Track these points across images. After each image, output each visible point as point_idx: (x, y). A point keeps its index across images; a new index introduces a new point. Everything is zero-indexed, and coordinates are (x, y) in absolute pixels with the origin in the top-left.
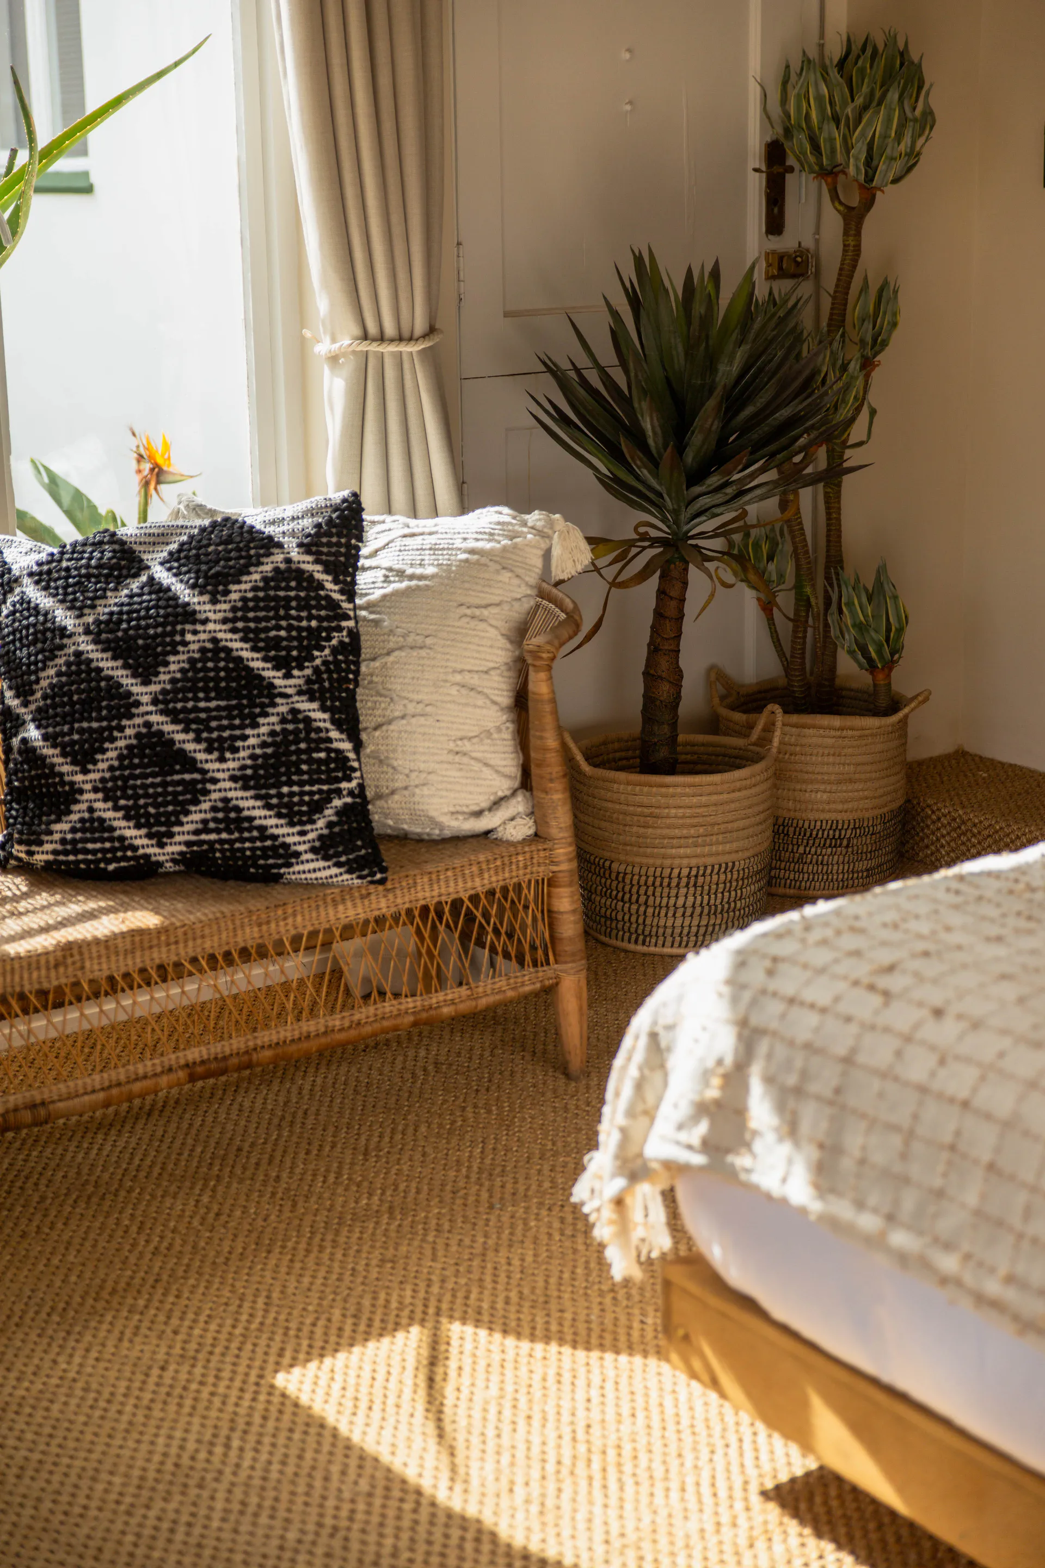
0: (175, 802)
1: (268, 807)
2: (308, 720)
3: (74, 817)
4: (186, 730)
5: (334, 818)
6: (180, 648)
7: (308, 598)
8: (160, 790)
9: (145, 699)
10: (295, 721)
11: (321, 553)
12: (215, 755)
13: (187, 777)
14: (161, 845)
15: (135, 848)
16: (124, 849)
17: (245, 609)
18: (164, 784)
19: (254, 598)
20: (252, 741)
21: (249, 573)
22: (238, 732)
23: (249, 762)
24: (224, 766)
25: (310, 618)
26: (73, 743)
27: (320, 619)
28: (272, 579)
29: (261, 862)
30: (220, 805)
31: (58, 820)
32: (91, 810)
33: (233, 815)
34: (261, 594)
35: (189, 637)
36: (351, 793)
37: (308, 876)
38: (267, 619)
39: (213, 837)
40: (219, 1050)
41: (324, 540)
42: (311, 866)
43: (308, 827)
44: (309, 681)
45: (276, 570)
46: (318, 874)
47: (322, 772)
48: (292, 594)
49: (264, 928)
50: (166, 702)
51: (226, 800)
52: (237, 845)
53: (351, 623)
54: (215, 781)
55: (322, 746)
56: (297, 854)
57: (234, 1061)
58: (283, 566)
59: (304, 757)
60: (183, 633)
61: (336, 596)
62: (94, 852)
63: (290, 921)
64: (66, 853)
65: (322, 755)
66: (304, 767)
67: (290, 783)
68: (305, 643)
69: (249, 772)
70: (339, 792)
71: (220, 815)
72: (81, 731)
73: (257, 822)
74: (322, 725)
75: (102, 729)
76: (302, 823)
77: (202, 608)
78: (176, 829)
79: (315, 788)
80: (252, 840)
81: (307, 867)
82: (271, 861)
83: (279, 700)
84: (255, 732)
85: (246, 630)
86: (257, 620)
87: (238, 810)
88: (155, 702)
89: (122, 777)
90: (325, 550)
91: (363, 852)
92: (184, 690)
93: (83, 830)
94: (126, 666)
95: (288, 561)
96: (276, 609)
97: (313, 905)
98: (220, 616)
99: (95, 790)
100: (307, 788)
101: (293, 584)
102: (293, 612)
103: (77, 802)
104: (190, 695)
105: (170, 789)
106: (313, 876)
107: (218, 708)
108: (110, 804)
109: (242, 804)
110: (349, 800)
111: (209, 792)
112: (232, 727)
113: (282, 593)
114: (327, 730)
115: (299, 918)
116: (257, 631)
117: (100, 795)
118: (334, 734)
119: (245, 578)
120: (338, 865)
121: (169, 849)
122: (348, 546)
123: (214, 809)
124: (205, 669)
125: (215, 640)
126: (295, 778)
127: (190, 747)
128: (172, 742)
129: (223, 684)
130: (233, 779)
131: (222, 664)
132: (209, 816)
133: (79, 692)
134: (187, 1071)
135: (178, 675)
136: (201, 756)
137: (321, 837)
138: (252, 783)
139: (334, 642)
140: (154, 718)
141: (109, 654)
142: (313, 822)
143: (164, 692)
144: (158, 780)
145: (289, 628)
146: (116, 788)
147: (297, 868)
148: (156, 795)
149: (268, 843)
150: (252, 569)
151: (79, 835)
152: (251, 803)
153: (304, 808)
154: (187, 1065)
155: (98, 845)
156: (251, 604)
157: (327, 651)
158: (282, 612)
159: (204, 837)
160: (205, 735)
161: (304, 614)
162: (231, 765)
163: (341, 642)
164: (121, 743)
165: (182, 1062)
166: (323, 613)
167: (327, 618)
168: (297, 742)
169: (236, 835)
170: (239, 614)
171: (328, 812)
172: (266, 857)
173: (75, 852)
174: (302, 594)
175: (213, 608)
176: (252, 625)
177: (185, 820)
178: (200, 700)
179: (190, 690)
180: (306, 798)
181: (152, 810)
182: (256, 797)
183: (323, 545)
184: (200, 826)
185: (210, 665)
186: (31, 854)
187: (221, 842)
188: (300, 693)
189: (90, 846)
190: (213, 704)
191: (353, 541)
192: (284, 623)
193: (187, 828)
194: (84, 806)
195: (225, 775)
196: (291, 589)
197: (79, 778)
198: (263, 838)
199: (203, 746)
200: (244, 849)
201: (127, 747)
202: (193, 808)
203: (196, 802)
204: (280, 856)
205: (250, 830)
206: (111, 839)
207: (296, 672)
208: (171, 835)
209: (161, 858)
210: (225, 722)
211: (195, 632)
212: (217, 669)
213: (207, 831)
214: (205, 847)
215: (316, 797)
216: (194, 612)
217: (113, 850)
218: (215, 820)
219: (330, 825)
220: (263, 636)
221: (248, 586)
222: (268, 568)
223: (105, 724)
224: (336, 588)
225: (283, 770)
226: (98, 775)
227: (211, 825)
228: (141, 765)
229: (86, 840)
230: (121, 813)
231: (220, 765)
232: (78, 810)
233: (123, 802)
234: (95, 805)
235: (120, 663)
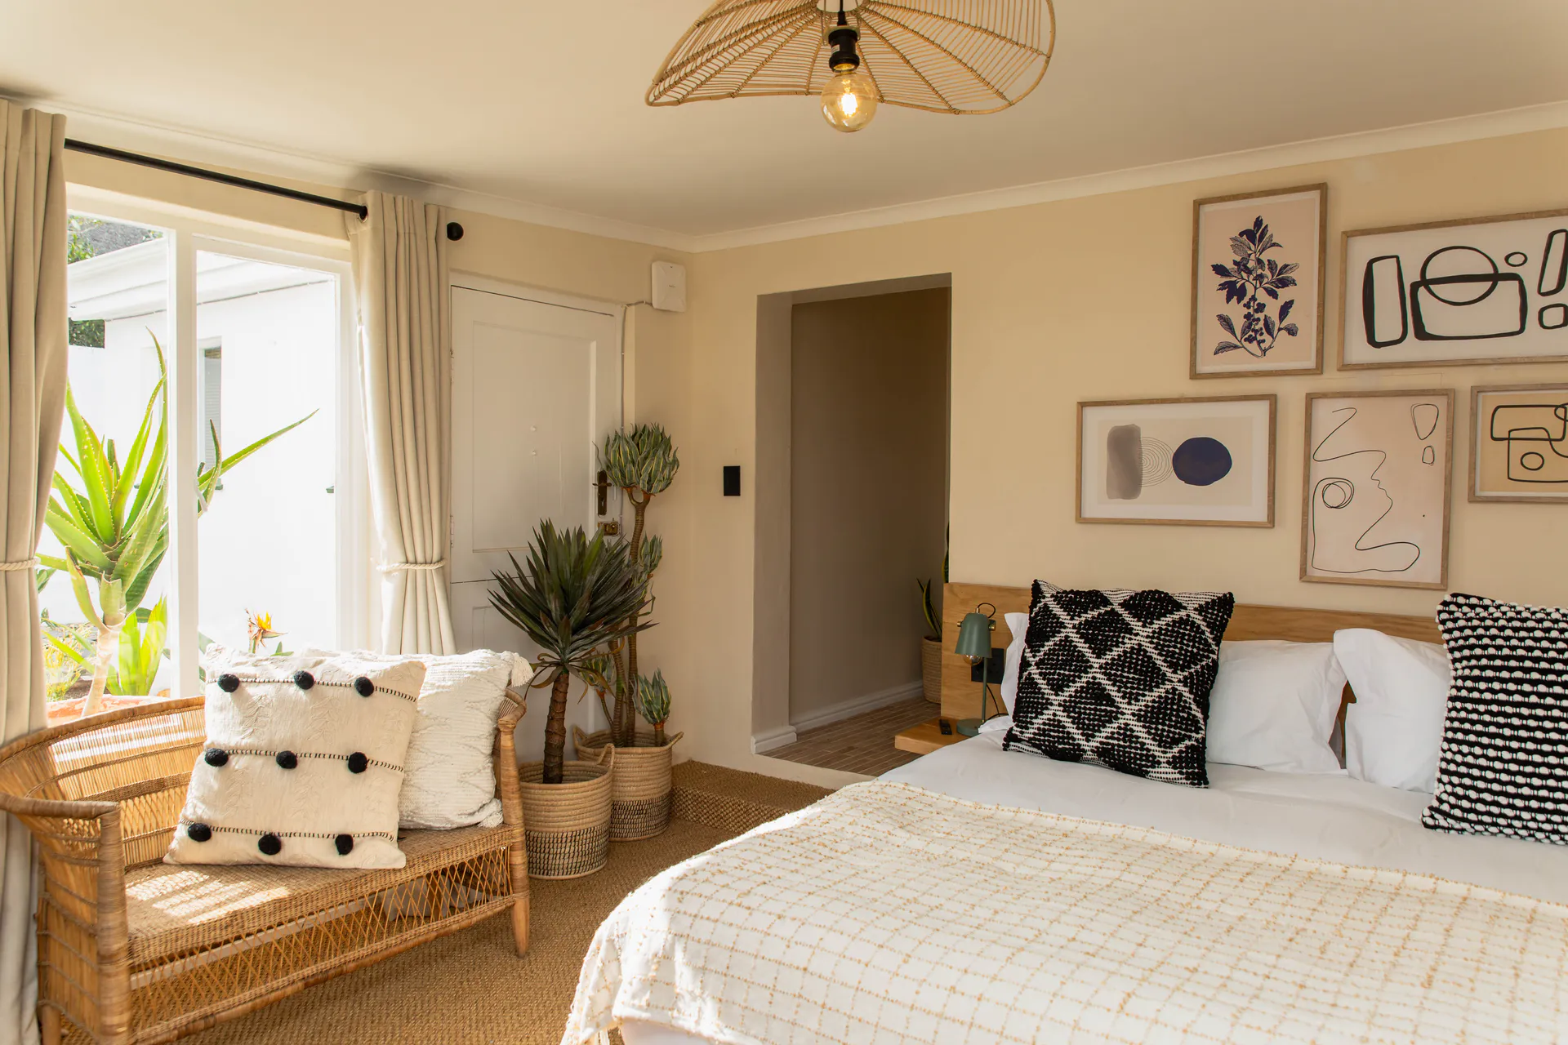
0: (1099, 720)
1: (1149, 734)
2: (1181, 696)
3: (1045, 717)
4: (1113, 685)
5: (1184, 750)
6: (1121, 645)
7: (1195, 637)
8: (1093, 712)
9: (1096, 666)
10: (1173, 695)
11: (1207, 617)
12: (1127, 701)
13: (1109, 708)
14: (1088, 741)
15: (1074, 740)
16: (1069, 738)
17: (1160, 634)
18: (1096, 710)
19: (1165, 630)
20: (1148, 698)
21: (1166, 618)
22: (1141, 692)
23: (1143, 708)
25: (1193, 647)
26: (1054, 679)
27: (1198, 649)
28: (1177, 623)
29: (1139, 762)
30: (1123, 727)
31: (1036, 718)
32: (1054, 715)
33: (1128, 733)
34: (1170, 629)
35: (1126, 641)
36: (1196, 740)
38: (1170, 641)
39: (1116, 742)
41: (1210, 611)
42: (1166, 771)
43: (1168, 750)
44: (1186, 678)
45: (1181, 618)
47: (1183, 724)
48: (1187, 632)
50: (1106, 669)
51: (1127, 725)
52: (1127, 750)
53: (1215, 657)
54: (1123, 714)
55: (1186, 710)
56: (1159, 763)
58: (1184, 618)
59: (1174, 713)
60: (1124, 638)
61: (1210, 641)
62: (1054, 737)
64: (1039, 735)
65: (1185, 715)
66: (1173, 719)
67: (1163, 725)
68: (1188, 659)
69: (1143, 713)
70: (1190, 738)
71: (1122, 732)
72: (1059, 674)
73: (1141, 741)
74: (1188, 700)
75: (1070, 676)
76: (1166, 748)
77: (1137, 628)
78: (1097, 734)
79: (1177, 731)
80: (1136, 749)
81: (1163, 770)
82: (1144, 763)
83: (1167, 683)
84: (1151, 694)
85: (1158, 644)
86: (1165, 640)
87: (1132, 731)
88: (1101, 668)
89: (1075, 701)
90: (1209, 616)
91: (1196, 771)
92: (1118, 665)
93: (1049, 725)
94: (1090, 648)
95: (1188, 616)
96: (1176, 638)
98: (1145, 634)
99: (1060, 705)
100: (1172, 730)
101: (1188, 628)
102: (1185, 642)
103: (1047, 709)
104: (1120, 669)
105: (1098, 713)
107: (1133, 679)
108: (1066, 714)
109: (1135, 729)
110: (1195, 743)
111: (1119, 719)
112: (1138, 689)
113: (1181, 631)
114: (1190, 704)
116: (1163, 646)
117: (1062, 708)
118: (1193, 707)
119: (1163, 619)
120: (1181, 774)
121: (1091, 744)
122: (1223, 618)
123: (1119, 728)
124: (1131, 658)
125: (1139, 645)
126: (1167, 723)
127: (1114, 694)
128: (1105, 689)
129: (1139, 668)
130: (1133, 715)
131: (1141, 658)
133: (1063, 655)
135: (1116, 658)
136: (1118, 700)
137: (1174, 757)
138: (1143, 720)
139: (1204, 663)
140: (1098, 676)
141: (1082, 640)
142: (1172, 749)
143: (1106, 664)
144: (1094, 707)
145: (1181, 649)
146: (1071, 706)
147: (1157, 770)
148: (1090, 714)
149: (1144, 753)
150: (1168, 616)
151: (1047, 727)
152: (1140, 729)
153: (1168, 740)
155: (1057, 734)
156: (1163, 632)
157: (1199, 667)
158: (1179, 640)
159: (1111, 741)
160: (1123, 690)
161: (1191, 644)
162: (1134, 708)
163: (1208, 665)
164: (1078, 685)
166: (1201, 647)
167: (1203, 650)
168: (1172, 705)
169: (1128, 745)
170: (1156, 636)
171: (1181, 746)
172: (1142, 760)
173: (1044, 736)
174: (1192, 634)
175: (1142, 629)
176: (1161, 643)
177: (1102, 730)
178: (1125, 672)
179: (1120, 666)
180: (1171, 735)
181: (1087, 722)
182: (1143, 727)
183: (1208, 613)
184: (1110, 735)
185: (1134, 656)
186: (1022, 733)
187: (1120, 746)
188: (1179, 682)
190: (1131, 676)
191: (1226, 616)
192: (1179, 646)
193: (1103, 735)
194: (1051, 712)
195: (1129, 712)
196: (1187, 630)
197: (1053, 697)
198: (1142, 749)
199: (1120, 695)
200: (1130, 753)
201: (1081, 688)
202: (1108, 726)
203: (1111, 722)
204: (1150, 762)
205: (1136, 743)
206: (1063, 732)
207: (1179, 672)
208: (1094, 736)
209: (1086, 748)
210: (1135, 686)
211: (1130, 639)
212: (1137, 660)
214: (1110, 747)
215: (1176, 736)
216: (1132, 630)
217: (1063, 738)
218: (1118, 733)
219: (1181, 753)
220: (1166, 649)
221: (1163, 623)
222: (1176, 617)
223: (1072, 674)
224: (1211, 637)
225: (1161, 717)
226: (1063, 698)
227: (1116, 736)
228: (1086, 698)
229: (1051, 731)
230: (1070, 720)
231: (1128, 707)
232: (1048, 714)
233: (1072, 714)
234: (1057, 713)
235: (1087, 645)
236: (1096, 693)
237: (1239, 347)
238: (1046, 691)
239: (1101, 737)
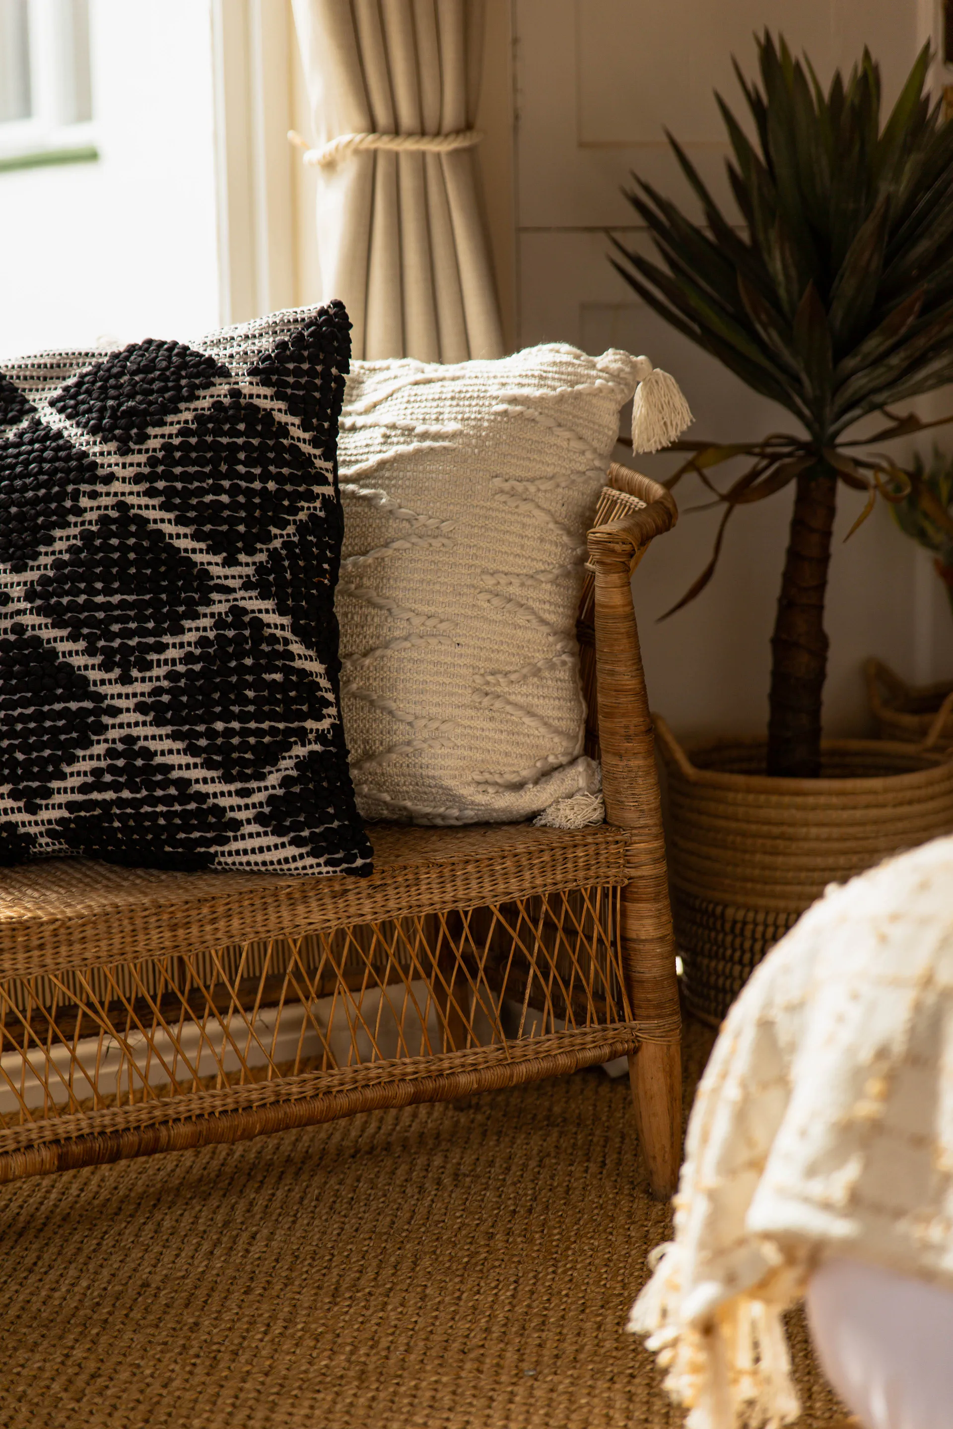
0: (54, 744)
1: (193, 750)
2: (258, 625)
4: (74, 637)
5: (294, 773)
6: (72, 519)
7: (264, 447)
8: (32, 725)
9: (16, 592)
10: (237, 624)
11: (287, 384)
12: (117, 672)
13: (73, 706)
14: (32, 809)
17: (169, 460)
18: (39, 717)
19: (182, 447)
20: (171, 653)
21: (177, 411)
22: (151, 640)
23: (165, 684)
24: (129, 689)
25: (265, 477)
27: (280, 479)
28: (210, 419)
29: (182, 835)
30: (120, 747)
33: (139, 762)
34: (193, 440)
35: (84, 502)
36: (321, 737)
37: (252, 858)
38: (200, 477)
39: (109, 795)
40: (107, 1121)
41: (291, 366)
42: (256, 842)
43: (254, 784)
44: (260, 569)
45: (217, 406)
46: (267, 856)
47: (277, 702)
48: (240, 441)
49: (181, 932)
50: (45, 596)
51: (129, 740)
52: (147, 809)
53: (328, 490)
54: (115, 712)
55: (279, 663)
56: (236, 825)
57: (131, 1138)
58: (227, 401)
59: (250, 678)
60: (75, 496)
61: (307, 449)
63: (221, 924)
65: (278, 677)
66: (250, 694)
67: (227, 716)
68: (257, 513)
69: (166, 698)
70: (302, 735)
71: (120, 763)
73: (175, 774)
74: (279, 633)
76: (245, 778)
77: (106, 460)
78: (55, 784)
79: (265, 725)
80: (168, 800)
81: (249, 844)
82: (196, 835)
83: (215, 596)
84: (177, 640)
85: (169, 492)
86: (185, 477)
87: (148, 754)
88: (32, 595)
90: (291, 380)
91: (336, 824)
92: (74, 578)
95: (236, 394)
96: (216, 464)
97: (258, 902)
98: (130, 472)
100: (253, 725)
101: (242, 427)
102: (241, 469)
104: (82, 586)
105: (48, 724)
106: (259, 858)
107: (122, 604)
109: (153, 745)
110: (317, 747)
111: (105, 728)
112: (142, 632)
113: (225, 440)
114: (286, 642)
115: (236, 922)
116: (186, 494)
118: (296, 648)
119: (169, 418)
120: (297, 842)
121: (44, 815)
122: (326, 375)
123: (111, 753)
124: (106, 548)
125: (122, 507)
126: (236, 709)
127: (79, 661)
128: (54, 653)
129: (133, 571)
130: (141, 708)
131: (132, 541)
132: (103, 764)
134: (55, 1149)
135: (66, 557)
136: (94, 675)
137: (271, 800)
138: (169, 715)
139: (302, 516)
140: (30, 619)
142: (262, 777)
143: (44, 581)
144: (31, 710)
145: (234, 491)
147: (234, 846)
148: (27, 733)
149: (192, 806)
150: (182, 406)
152: (168, 744)
153: (248, 756)
154: (57, 1142)
156: (178, 455)
157: (291, 529)
158: (224, 468)
159: (95, 796)
160: (101, 643)
161: (257, 471)
162: (138, 687)
163: (312, 517)
165: (48, 1135)
166: (285, 471)
167: (291, 479)
168: (240, 655)
169: (144, 793)
170: (160, 469)
171: (283, 764)
172: (189, 829)
174: (255, 442)
175: (121, 460)
176: (179, 485)
177: (67, 770)
178: (98, 593)
179: (82, 578)
180: (252, 740)
181: (20, 756)
182: (174, 736)
183: (288, 372)
184: (90, 779)
185: (114, 541)
188: (247, 586)
190: (116, 599)
191: (334, 371)
192: (226, 484)
193: (72, 782)
195: (131, 703)
196: (239, 434)
198: (183, 798)
199: (98, 660)
200: (156, 815)
202: (80, 753)
203: (86, 743)
204: (210, 827)
205: (165, 784)
207: (242, 557)
208: (48, 793)
209: (33, 830)
210: (133, 625)
211: (94, 495)
212: (123, 548)
213: (102, 788)
214: (98, 812)
215: (267, 740)
216: (94, 465)
218: (112, 769)
219: (286, 782)
220: (194, 501)
221: (175, 429)
222: (206, 403)
224: (307, 436)
225: (216, 696)
227: (108, 778)
231: (124, 689)
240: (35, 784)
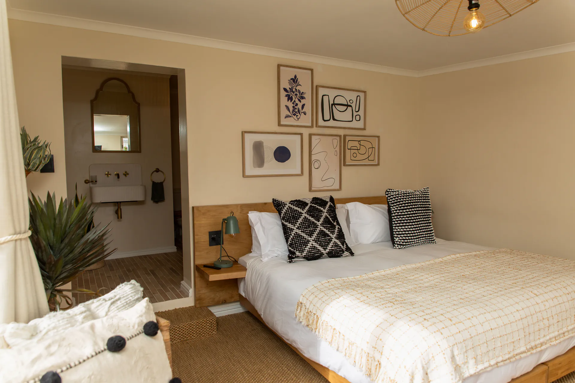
0: (327, 242)
3: (309, 246)
9: (319, 225)
13: (329, 238)
14: (325, 250)
15: (320, 251)
16: (319, 251)
26: (308, 232)
31: (306, 247)
32: (312, 245)
39: (334, 248)
51: (335, 242)
54: (333, 238)
60: (322, 214)
62: (313, 252)
64: (308, 253)
72: (309, 230)
75: (313, 230)
88: (321, 225)
89: (318, 238)
93: (311, 249)
94: (314, 219)
99: (313, 241)
108: (316, 243)
117: (314, 242)
127: (328, 233)
128: (325, 232)
132: (333, 244)
133: (307, 223)
136: (330, 234)
140: (321, 228)
141: (311, 217)
144: (324, 239)
146: (317, 240)
148: (324, 241)
151: (310, 250)
155: (314, 251)
159: (332, 248)
164: (317, 232)
173: (310, 253)
177: (329, 245)
181: (323, 244)
187: (335, 249)
189: (313, 251)
197: (310, 238)
201: (318, 233)
203: (331, 242)
206: (317, 250)
208: (327, 248)
213: (333, 247)
217: (317, 252)
218: (334, 245)
223: (313, 229)
226: (313, 238)
227: (333, 246)
228: (321, 236)
229: (312, 250)
230: (318, 245)
231: (333, 236)
232: (310, 245)
233: (319, 243)
234: (313, 244)
235: (313, 218)
236: (322, 233)
237: (291, 117)
238: (306, 237)
239: (329, 248)
240: (325, 247)
